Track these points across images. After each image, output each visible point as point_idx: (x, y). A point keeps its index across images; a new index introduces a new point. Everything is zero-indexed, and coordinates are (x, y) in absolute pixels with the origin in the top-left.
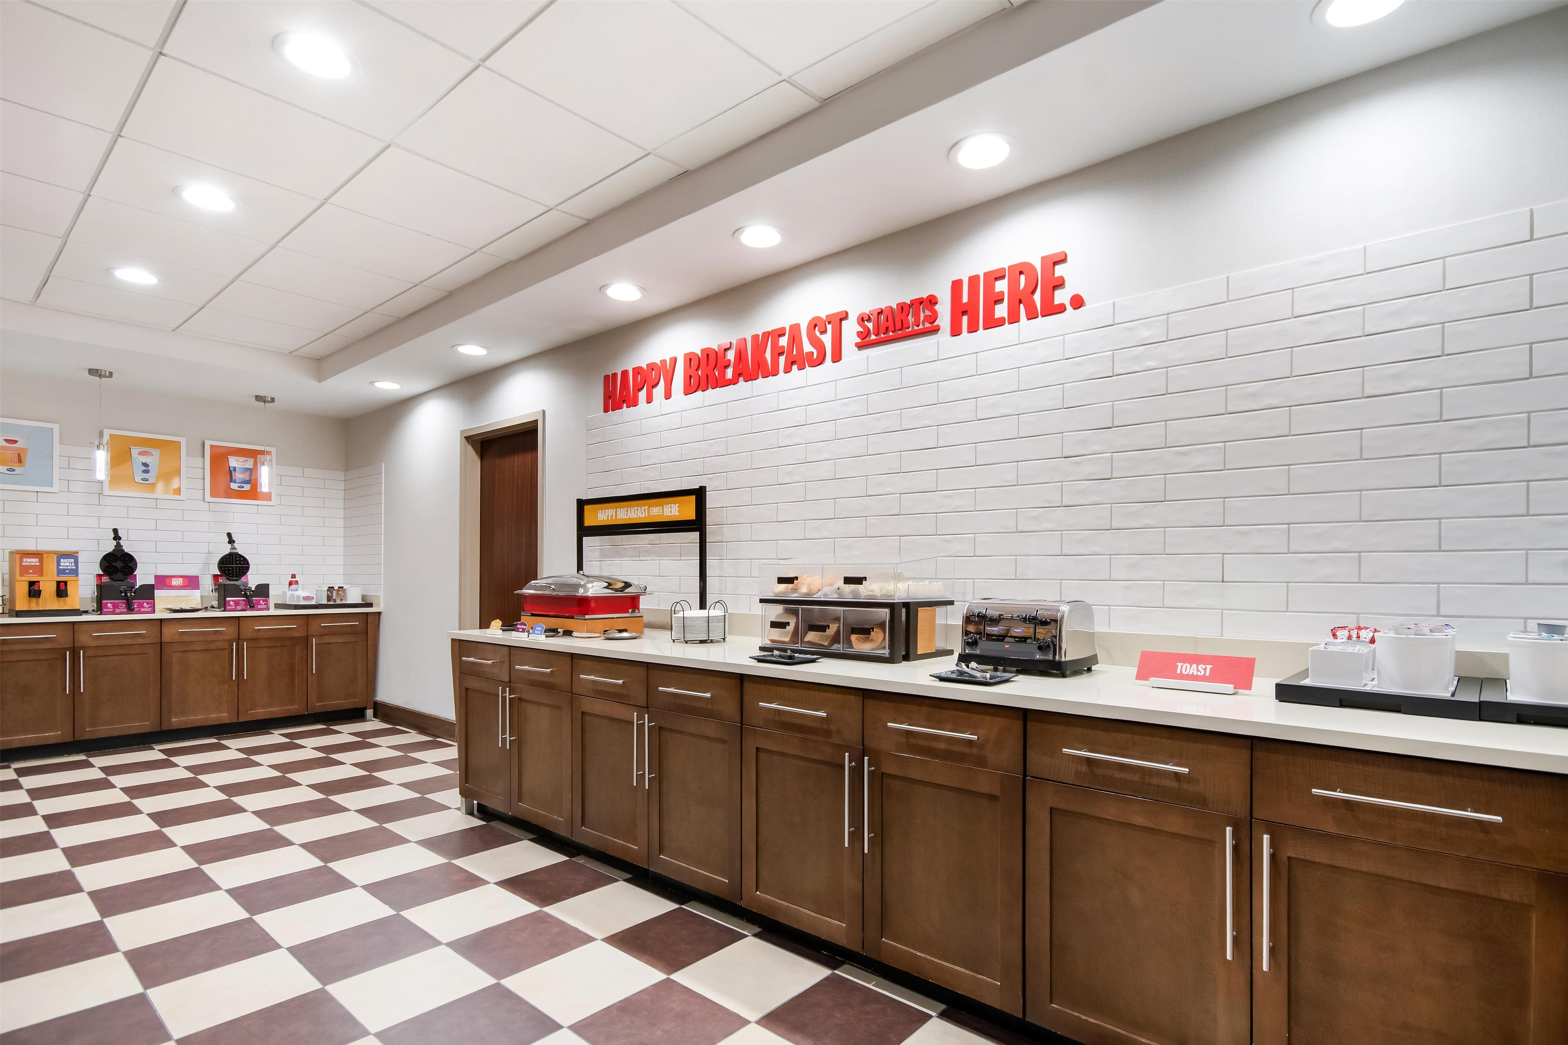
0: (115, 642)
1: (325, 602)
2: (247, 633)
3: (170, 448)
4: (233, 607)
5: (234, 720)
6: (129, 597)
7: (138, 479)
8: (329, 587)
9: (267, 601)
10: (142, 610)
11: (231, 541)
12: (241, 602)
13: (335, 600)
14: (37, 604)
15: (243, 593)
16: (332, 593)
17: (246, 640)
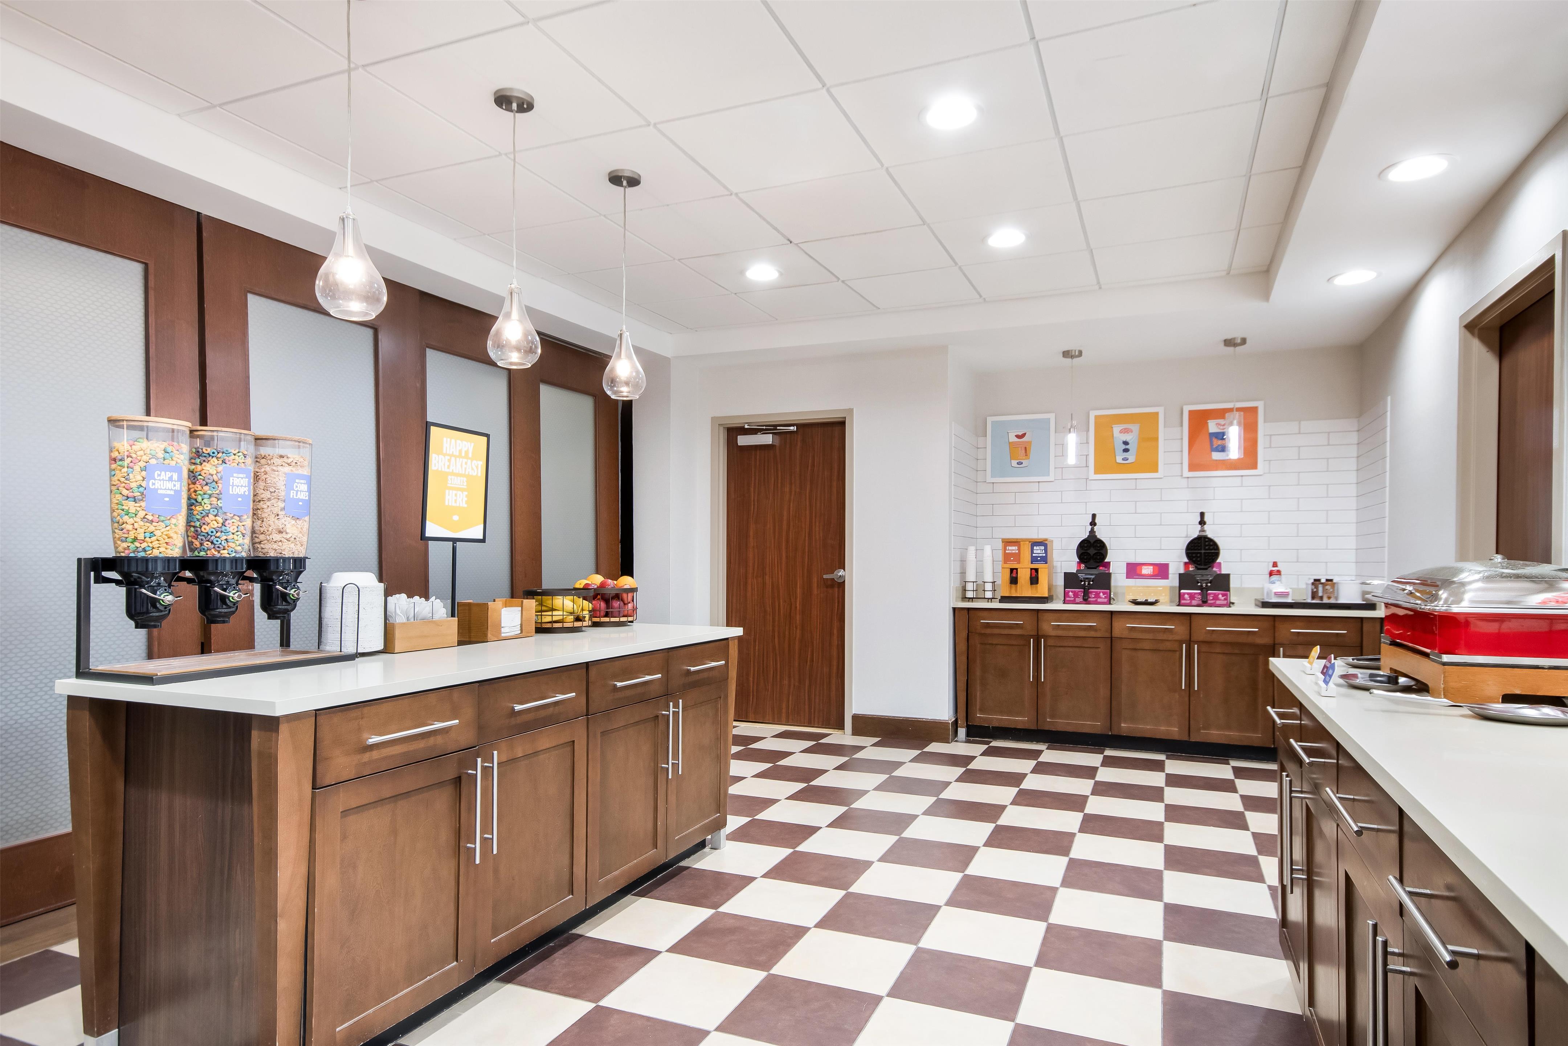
0: (1071, 634)
1: (1309, 600)
2: (1198, 635)
3: (1148, 422)
4: (1188, 602)
5: (1185, 738)
6: (1087, 586)
7: (1119, 459)
8: (1315, 580)
9: (1226, 595)
10: (1099, 600)
11: (1202, 522)
12: (1196, 596)
13: (1321, 598)
14: (1016, 590)
15: (1199, 584)
16: (1317, 587)
17: (1197, 642)
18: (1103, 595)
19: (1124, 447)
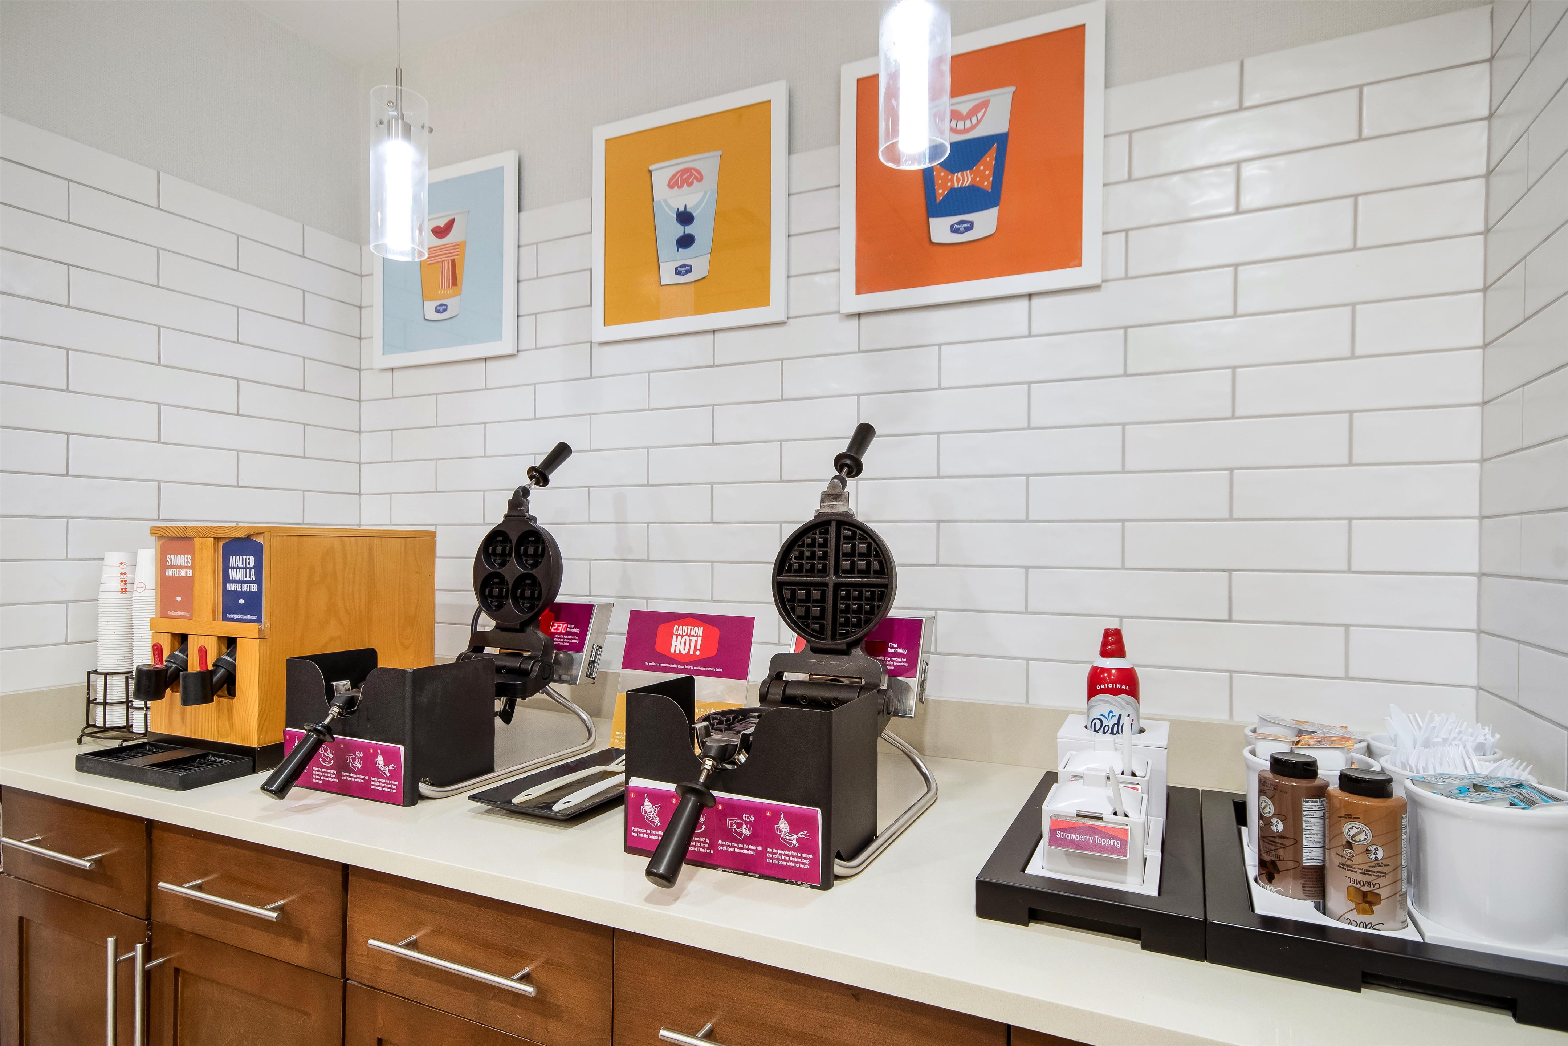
18: (386, 763)
19: (679, 231)
